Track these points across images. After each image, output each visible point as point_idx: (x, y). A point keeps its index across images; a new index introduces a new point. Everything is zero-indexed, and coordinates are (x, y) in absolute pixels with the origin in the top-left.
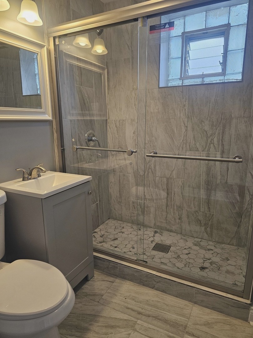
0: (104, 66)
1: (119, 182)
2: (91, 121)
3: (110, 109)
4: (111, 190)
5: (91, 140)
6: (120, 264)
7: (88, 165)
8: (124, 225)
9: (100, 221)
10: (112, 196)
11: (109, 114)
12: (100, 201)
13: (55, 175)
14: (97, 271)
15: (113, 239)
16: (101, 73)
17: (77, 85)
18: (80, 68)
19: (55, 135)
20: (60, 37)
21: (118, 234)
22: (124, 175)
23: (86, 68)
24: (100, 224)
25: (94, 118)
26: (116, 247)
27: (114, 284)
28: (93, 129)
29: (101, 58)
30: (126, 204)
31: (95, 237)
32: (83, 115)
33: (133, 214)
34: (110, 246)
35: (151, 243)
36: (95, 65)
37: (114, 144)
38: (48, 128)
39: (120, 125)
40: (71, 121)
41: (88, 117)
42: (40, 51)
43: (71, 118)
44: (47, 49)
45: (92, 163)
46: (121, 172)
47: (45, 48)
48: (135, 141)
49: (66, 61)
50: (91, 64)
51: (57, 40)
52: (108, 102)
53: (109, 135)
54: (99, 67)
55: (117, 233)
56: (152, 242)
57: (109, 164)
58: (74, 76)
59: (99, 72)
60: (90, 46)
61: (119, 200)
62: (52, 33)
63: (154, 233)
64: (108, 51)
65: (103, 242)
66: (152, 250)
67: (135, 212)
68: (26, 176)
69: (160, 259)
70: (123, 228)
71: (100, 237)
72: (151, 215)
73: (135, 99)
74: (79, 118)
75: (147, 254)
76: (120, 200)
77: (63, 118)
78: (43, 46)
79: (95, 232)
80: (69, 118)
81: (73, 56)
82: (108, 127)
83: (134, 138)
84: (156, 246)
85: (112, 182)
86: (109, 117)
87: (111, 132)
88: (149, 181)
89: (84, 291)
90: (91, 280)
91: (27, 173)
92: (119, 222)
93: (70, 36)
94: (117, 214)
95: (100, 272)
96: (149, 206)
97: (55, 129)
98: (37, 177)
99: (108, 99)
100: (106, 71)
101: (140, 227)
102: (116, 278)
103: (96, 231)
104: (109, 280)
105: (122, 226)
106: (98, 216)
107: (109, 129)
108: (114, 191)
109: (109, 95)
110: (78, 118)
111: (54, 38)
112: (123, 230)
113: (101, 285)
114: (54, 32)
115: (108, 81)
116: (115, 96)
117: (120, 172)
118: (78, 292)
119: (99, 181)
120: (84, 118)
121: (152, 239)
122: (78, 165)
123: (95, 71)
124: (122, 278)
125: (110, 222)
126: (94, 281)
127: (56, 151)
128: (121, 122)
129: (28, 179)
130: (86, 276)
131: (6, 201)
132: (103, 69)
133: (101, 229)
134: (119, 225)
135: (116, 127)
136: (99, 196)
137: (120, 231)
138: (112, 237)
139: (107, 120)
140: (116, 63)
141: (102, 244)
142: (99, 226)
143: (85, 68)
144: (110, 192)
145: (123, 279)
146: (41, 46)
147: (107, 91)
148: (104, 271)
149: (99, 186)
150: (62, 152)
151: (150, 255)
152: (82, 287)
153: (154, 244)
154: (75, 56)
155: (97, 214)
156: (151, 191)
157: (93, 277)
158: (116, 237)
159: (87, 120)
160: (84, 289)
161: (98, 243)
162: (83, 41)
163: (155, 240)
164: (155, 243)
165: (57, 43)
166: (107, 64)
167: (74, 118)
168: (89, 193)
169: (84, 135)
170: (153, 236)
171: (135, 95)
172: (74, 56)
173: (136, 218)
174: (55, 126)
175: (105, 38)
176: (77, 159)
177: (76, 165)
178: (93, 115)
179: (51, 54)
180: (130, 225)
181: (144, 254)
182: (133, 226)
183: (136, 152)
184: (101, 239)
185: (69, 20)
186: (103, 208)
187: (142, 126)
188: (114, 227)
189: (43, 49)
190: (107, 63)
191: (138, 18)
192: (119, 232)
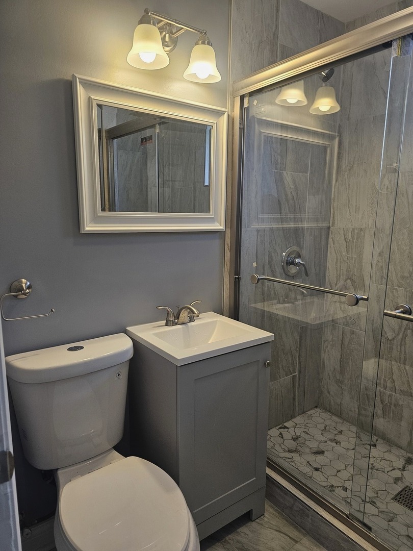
0: (334, 134)
1: (342, 343)
2: (296, 230)
3: (338, 208)
4: (324, 356)
5: (293, 263)
6: (314, 510)
7: (281, 306)
8: (344, 427)
9: (297, 409)
10: (325, 366)
11: (333, 218)
12: (300, 372)
13: (217, 321)
14: (272, 507)
15: (315, 450)
16: (327, 145)
17: (276, 171)
18: (283, 141)
19: (228, 254)
20: (251, 94)
21: (328, 442)
22: (353, 333)
23: (297, 140)
24: (296, 414)
25: (303, 226)
26: (317, 469)
27: (298, 546)
28: (299, 245)
29: (328, 119)
30: (351, 389)
31: (282, 438)
32: (282, 220)
33: (365, 411)
34: (305, 463)
35: (395, 483)
36: (315, 133)
37: (338, 272)
38: (216, 243)
39: (353, 238)
40: (258, 231)
41: (292, 224)
42: (215, 122)
43: (259, 227)
44: (228, 116)
45: (290, 304)
46: (346, 325)
47: (225, 116)
48: (382, 270)
49: (260, 133)
50: (308, 132)
51: (246, 100)
52: (334, 195)
53: (331, 254)
54: (322, 135)
55: (325, 439)
56: (397, 480)
57: (326, 307)
58: (273, 155)
59: (322, 145)
60: (306, 103)
61: (338, 378)
62: (239, 90)
63: (404, 462)
64: (341, 107)
65: (295, 451)
66: (393, 499)
67: (368, 407)
68: (171, 318)
69: (408, 526)
70: (341, 432)
71: (292, 439)
72: (404, 424)
73: (389, 190)
74: (273, 226)
75: (378, 504)
76: (341, 378)
77: (242, 226)
78: (222, 113)
79: (285, 427)
80: (255, 226)
81: (274, 122)
82: (330, 240)
83: (381, 264)
84: (404, 492)
85: (327, 341)
86: (333, 223)
87: (335, 250)
88: (405, 352)
89: (239, 538)
90: (257, 520)
91: (173, 314)
92: (334, 418)
93: (272, 90)
94: (332, 401)
95: (276, 511)
96: (401, 403)
97: (228, 244)
98: (187, 321)
99: (334, 192)
100: (337, 141)
101: (377, 440)
102: (304, 535)
103: (286, 424)
104: (290, 535)
105: (340, 428)
106: (294, 399)
107: (332, 245)
108: (331, 357)
109: (337, 183)
110: (271, 226)
111: (242, 98)
112: (339, 438)
113: (273, 539)
114: (242, 89)
115: (339, 158)
116: (349, 185)
117: (344, 325)
118: (230, 536)
119: (301, 337)
120: (283, 226)
121: (397, 474)
122: (264, 307)
123: (314, 143)
124: (316, 540)
125: (317, 414)
126: (262, 525)
127: (227, 280)
128: (356, 233)
129: (173, 323)
130: (249, 511)
131: (132, 356)
132: (331, 138)
133: (296, 424)
134: (334, 424)
135: (345, 241)
136: (300, 362)
137: (333, 438)
138: (314, 445)
139: (329, 228)
140: (357, 125)
141: (293, 454)
142: (294, 417)
143: (294, 140)
144: (322, 358)
145: (317, 543)
146: (219, 114)
147: (334, 176)
148: (283, 512)
149: (300, 346)
150: (235, 283)
151: (386, 510)
152: (239, 530)
153: (398, 488)
154: (278, 123)
155: (292, 395)
156: (407, 374)
157: (262, 517)
158: (322, 447)
159: (289, 229)
160: (242, 534)
161: (285, 451)
162: (294, 95)
163: (404, 479)
164: (404, 486)
165: (246, 105)
166: (339, 129)
167: (264, 227)
168: (265, 364)
169: (279, 255)
170: (401, 467)
171: (390, 183)
172: (276, 122)
173: (369, 419)
174: (228, 240)
175: (341, 83)
176: (263, 294)
177: (259, 306)
178: (301, 220)
179: (235, 124)
180: (354, 429)
181: (373, 503)
182: (362, 435)
183: (367, 300)
184: (292, 444)
185: (273, 62)
186: (306, 387)
187: (400, 243)
188: (322, 427)
189: (221, 118)
190: (340, 127)
191: (392, 41)
192: (331, 440)
